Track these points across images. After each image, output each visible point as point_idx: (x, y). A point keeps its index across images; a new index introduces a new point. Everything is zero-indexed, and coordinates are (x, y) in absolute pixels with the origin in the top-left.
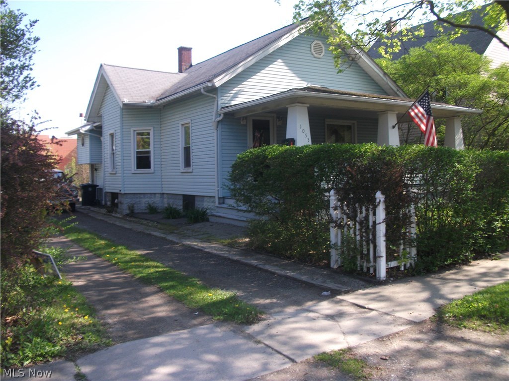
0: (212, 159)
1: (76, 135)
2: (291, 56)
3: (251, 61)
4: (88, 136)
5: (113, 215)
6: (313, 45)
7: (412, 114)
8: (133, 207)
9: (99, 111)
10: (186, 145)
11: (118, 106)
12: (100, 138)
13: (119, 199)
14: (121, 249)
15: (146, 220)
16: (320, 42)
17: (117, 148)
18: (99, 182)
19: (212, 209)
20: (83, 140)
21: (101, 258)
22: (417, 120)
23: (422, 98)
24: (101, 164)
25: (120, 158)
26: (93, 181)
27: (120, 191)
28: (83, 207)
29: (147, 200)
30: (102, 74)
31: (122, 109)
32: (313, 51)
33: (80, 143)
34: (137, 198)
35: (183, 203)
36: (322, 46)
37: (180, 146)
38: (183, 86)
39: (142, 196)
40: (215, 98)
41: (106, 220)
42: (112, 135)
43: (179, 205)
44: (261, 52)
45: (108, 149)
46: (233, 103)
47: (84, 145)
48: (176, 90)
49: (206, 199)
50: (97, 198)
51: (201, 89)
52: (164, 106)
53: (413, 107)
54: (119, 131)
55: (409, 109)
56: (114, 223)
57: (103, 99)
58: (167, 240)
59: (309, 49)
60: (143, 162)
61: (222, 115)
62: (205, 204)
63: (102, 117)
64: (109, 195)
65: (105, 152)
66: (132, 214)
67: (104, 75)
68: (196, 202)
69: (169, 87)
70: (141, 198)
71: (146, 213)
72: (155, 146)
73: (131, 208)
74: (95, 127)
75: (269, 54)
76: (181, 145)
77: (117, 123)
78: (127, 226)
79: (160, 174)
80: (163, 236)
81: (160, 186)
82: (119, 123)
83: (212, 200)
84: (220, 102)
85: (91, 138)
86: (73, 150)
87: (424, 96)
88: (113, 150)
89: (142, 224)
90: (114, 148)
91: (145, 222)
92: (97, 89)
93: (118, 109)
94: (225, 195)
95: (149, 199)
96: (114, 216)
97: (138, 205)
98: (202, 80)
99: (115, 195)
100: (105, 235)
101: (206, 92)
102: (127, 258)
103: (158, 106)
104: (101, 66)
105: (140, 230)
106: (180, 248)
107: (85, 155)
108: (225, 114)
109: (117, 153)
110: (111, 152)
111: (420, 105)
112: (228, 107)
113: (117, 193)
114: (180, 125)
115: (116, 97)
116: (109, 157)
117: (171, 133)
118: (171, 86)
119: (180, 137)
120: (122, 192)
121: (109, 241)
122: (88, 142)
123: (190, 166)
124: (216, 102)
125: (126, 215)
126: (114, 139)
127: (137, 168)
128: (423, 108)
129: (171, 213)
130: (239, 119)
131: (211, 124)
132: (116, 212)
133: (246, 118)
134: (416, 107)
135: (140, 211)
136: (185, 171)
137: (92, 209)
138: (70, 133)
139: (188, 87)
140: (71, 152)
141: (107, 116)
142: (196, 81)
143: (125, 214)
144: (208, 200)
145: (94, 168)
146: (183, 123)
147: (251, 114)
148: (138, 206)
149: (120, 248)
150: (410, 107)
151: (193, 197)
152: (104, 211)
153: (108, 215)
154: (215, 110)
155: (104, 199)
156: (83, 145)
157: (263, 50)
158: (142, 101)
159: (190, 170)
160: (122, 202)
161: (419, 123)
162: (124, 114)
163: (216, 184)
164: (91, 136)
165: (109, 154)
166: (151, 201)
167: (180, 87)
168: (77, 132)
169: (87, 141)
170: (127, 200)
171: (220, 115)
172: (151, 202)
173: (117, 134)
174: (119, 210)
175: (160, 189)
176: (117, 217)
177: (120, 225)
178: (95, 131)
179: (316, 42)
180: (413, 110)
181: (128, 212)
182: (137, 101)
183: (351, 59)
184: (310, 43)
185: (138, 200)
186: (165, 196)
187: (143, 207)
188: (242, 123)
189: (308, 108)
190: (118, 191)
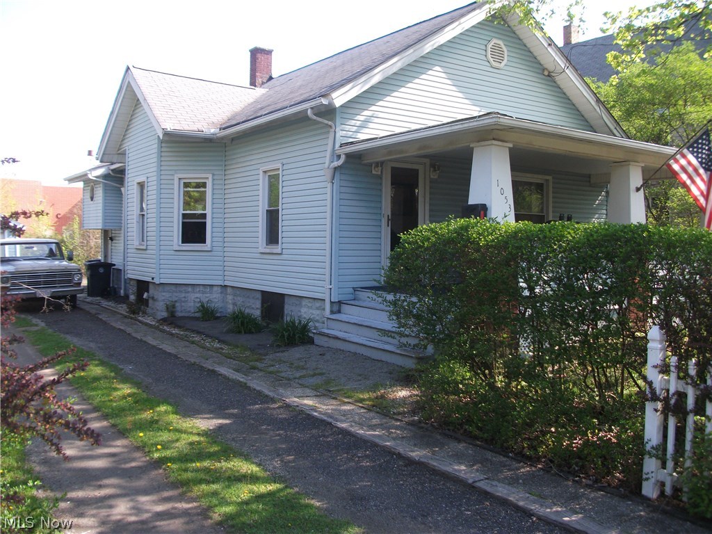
0: (322, 234)
1: (82, 183)
2: (455, 61)
3: (395, 64)
4: (101, 185)
5: (140, 318)
6: (490, 46)
7: (676, 167)
8: (174, 306)
9: (120, 145)
10: (270, 206)
11: (153, 137)
12: (120, 188)
13: (151, 291)
14: (166, 412)
15: (198, 333)
16: (500, 42)
17: (149, 207)
18: (116, 260)
19: (317, 321)
20: (92, 191)
21: (127, 437)
22: (684, 177)
23: (696, 142)
24: (120, 230)
25: (154, 224)
26: (106, 256)
27: (153, 279)
28: (90, 299)
29: (198, 295)
30: (129, 82)
31: (162, 142)
32: (489, 56)
33: (88, 196)
34: (181, 292)
35: (262, 306)
36: (504, 49)
37: (260, 208)
38: (269, 106)
39: (190, 289)
40: (331, 127)
41: (129, 330)
42: (141, 186)
43: (254, 309)
44: (411, 51)
45: (135, 208)
46: (361, 137)
47: (94, 199)
48: (256, 112)
49: (304, 302)
50: (111, 285)
51: (307, 109)
52: (233, 140)
53: (678, 156)
54: (155, 178)
55: (669, 159)
56: (144, 339)
57: (128, 126)
58: (249, 388)
59: (484, 53)
60: (194, 231)
61: (343, 157)
62: (303, 310)
63: (125, 154)
64: (134, 283)
65: (129, 213)
66: (172, 319)
67: (133, 84)
68: (286, 307)
69: (239, 109)
70: (188, 292)
71: (196, 319)
72: (215, 206)
73: (171, 309)
74: (112, 170)
75: (422, 57)
76: (262, 206)
77: (152, 165)
78: (167, 347)
79: (221, 254)
80: (240, 377)
81: (221, 273)
82: (155, 164)
83: (318, 304)
84: (340, 134)
85: (106, 189)
86: (76, 205)
87: (701, 137)
88: (142, 209)
89: (193, 343)
90: (144, 206)
91: (197, 338)
92: (119, 109)
93: (153, 142)
94: (341, 298)
95: (201, 295)
96: (140, 322)
97: (183, 304)
98: (307, 95)
99: (143, 286)
100: (128, 368)
101: (315, 114)
102: (183, 443)
103: (223, 138)
104: (128, 68)
105: (193, 360)
106: (284, 415)
107: (95, 216)
108: (348, 156)
109: (149, 216)
110: (139, 212)
111: (692, 153)
112: (352, 143)
113: (148, 282)
114: (261, 173)
115: (153, 120)
116: (135, 221)
117: (245, 184)
118: (243, 106)
119: (260, 193)
120: (157, 281)
121: (138, 389)
122: (101, 195)
123: (277, 242)
124: (332, 135)
125: (162, 319)
126: (145, 191)
127: (183, 242)
128: (697, 158)
129: (242, 324)
130: (370, 165)
131: (321, 173)
132: (144, 313)
133: (381, 164)
134: (684, 156)
135: (186, 315)
136: (268, 251)
137: (105, 303)
138: (71, 180)
139: (279, 106)
140: (73, 207)
141: (135, 153)
142: (293, 98)
143: (159, 318)
144: (310, 305)
145: (108, 236)
146: (265, 168)
147: (394, 157)
148: (182, 306)
149: (163, 408)
150: (673, 157)
151: (281, 297)
152: (123, 309)
153: (131, 318)
154: (330, 148)
155: (123, 287)
156: (92, 199)
157: (414, 48)
158: (196, 129)
159: (277, 249)
160: (156, 297)
161: (688, 182)
162: (163, 150)
163: (327, 277)
164: (105, 185)
165: (135, 217)
166: (204, 298)
167: (262, 109)
168: (83, 178)
169: (99, 193)
170: (164, 294)
171: (339, 157)
172: (205, 300)
173: (149, 184)
174: (149, 310)
175: (221, 278)
176: (146, 324)
177: (154, 343)
178: (113, 177)
179: (495, 41)
180: (677, 161)
181: (165, 314)
182: (187, 128)
183: (546, 73)
184: (485, 42)
185: (183, 295)
186: (229, 290)
187: (190, 307)
188: (374, 172)
189: (510, 149)
190: (149, 279)
